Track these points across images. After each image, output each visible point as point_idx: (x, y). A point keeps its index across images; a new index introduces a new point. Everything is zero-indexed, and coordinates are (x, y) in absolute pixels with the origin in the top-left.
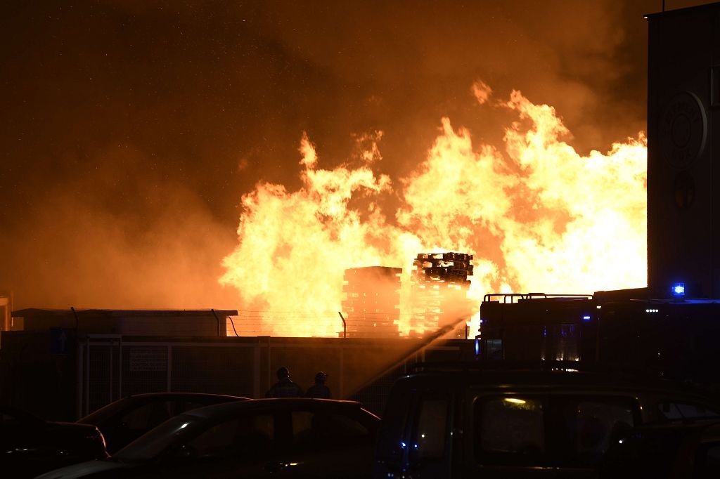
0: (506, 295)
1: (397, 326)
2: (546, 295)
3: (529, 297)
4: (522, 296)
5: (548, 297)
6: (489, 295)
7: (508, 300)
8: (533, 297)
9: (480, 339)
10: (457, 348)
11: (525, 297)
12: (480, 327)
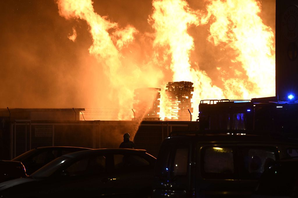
0: (211, 100)
1: (159, 115)
2: (229, 100)
3: (221, 101)
4: (218, 100)
5: (230, 101)
6: (203, 101)
7: (212, 103)
8: (223, 101)
9: (198, 121)
10: (187, 125)
11: (219, 101)
12: (198, 115)
